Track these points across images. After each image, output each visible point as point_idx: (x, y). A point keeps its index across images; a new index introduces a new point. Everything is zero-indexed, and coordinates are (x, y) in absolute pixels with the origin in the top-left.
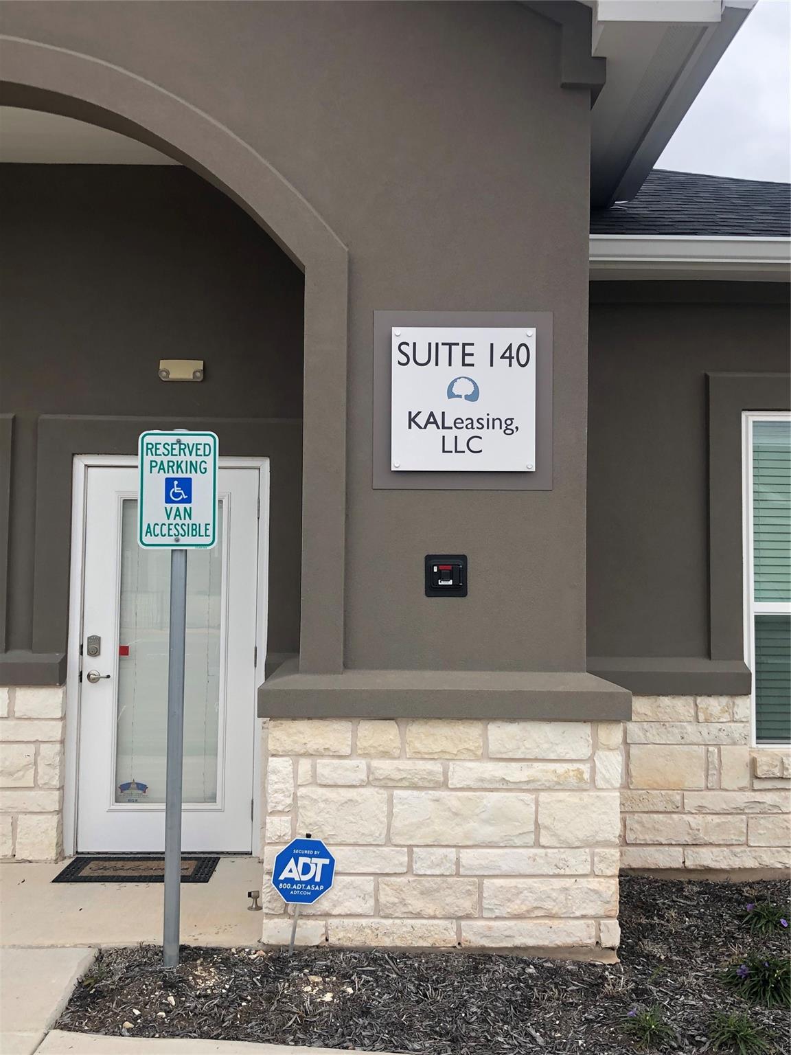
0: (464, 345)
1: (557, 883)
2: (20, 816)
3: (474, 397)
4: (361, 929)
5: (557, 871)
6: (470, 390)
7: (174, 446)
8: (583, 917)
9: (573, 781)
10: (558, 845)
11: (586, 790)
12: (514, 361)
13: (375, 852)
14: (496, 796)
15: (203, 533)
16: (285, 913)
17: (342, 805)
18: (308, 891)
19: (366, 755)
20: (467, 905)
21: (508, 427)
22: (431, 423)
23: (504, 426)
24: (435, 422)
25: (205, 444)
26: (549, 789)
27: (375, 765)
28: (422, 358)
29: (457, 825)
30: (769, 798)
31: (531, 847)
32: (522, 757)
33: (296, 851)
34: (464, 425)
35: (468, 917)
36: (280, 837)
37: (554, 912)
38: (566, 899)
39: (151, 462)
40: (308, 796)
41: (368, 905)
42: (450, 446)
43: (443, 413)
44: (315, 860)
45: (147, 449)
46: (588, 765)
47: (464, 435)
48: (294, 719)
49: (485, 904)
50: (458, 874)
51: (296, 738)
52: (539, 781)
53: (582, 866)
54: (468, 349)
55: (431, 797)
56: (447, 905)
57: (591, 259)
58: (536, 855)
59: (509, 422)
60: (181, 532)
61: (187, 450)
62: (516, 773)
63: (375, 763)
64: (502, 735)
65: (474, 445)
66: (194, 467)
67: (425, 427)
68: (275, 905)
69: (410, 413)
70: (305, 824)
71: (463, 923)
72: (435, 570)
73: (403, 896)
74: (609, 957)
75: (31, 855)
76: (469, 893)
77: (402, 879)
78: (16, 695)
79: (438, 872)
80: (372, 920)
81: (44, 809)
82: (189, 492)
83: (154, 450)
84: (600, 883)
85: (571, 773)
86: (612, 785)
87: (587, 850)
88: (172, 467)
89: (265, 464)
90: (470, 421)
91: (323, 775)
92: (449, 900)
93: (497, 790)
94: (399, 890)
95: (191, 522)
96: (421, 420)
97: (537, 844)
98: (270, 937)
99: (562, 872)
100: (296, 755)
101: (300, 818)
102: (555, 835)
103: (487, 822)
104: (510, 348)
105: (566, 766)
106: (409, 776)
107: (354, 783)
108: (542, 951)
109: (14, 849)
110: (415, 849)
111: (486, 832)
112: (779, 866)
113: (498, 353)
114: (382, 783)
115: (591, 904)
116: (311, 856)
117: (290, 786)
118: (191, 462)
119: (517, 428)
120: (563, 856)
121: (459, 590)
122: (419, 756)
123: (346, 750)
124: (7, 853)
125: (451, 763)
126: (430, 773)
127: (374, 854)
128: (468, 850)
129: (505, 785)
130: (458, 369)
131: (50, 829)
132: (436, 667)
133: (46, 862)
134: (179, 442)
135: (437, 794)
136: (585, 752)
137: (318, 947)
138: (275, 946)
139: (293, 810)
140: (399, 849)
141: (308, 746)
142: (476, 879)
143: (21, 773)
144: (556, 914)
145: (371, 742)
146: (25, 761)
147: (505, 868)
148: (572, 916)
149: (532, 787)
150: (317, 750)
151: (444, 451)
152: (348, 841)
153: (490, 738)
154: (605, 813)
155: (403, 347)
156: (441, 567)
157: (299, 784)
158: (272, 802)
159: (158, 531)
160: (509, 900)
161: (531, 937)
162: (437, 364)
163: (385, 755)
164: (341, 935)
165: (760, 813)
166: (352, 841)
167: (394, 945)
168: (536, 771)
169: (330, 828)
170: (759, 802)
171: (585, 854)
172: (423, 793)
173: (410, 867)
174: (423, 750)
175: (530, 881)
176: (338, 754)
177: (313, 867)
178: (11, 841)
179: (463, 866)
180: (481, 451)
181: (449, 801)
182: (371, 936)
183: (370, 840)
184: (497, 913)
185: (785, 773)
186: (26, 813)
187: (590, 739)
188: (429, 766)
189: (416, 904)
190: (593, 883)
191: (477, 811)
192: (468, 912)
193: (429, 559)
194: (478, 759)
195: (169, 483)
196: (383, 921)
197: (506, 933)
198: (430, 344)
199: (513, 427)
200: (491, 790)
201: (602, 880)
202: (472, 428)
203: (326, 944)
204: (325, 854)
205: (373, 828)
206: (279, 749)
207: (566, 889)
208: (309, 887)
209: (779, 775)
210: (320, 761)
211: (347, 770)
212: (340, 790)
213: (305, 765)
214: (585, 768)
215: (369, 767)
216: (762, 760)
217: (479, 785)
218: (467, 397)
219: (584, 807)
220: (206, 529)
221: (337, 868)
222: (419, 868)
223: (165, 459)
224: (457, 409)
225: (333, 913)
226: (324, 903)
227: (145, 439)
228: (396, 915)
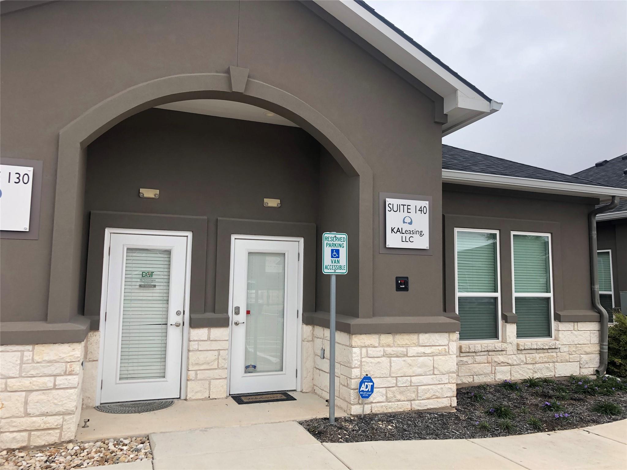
0: (408, 205)
1: (439, 386)
2: (212, 381)
3: (410, 223)
4: (382, 407)
5: (439, 382)
6: (410, 221)
7: (334, 238)
8: (447, 397)
9: (444, 352)
10: (440, 374)
11: (447, 355)
12: (422, 212)
13: (386, 380)
14: (422, 358)
15: (343, 269)
16: (359, 404)
17: (376, 364)
18: (367, 394)
19: (383, 346)
20: (413, 396)
21: (421, 234)
22: (398, 231)
23: (420, 233)
24: (399, 231)
25: (343, 238)
26: (437, 355)
27: (387, 350)
28: (395, 209)
29: (410, 369)
30: (465, 359)
31: (432, 375)
32: (429, 345)
33: (364, 381)
34: (408, 233)
35: (414, 400)
36: (356, 376)
37: (438, 396)
38: (442, 391)
39: (327, 243)
40: (366, 361)
41: (384, 398)
42: (404, 240)
43: (402, 228)
44: (369, 383)
45: (325, 239)
46: (447, 347)
47: (408, 236)
48: (361, 334)
49: (419, 395)
50: (411, 386)
51: (361, 341)
52: (434, 353)
53: (446, 380)
54: (409, 207)
55: (403, 360)
56: (408, 396)
57: (442, 177)
58: (433, 377)
59: (421, 232)
60: (336, 268)
61: (338, 240)
62: (428, 350)
63: (386, 349)
64: (424, 338)
65: (411, 239)
66: (340, 245)
67: (396, 233)
68: (355, 400)
69: (392, 228)
70: (365, 371)
71: (412, 402)
72: (399, 282)
73: (395, 394)
74: (453, 410)
75: (216, 396)
76: (414, 392)
77: (394, 388)
78: (211, 331)
79: (405, 386)
80: (385, 403)
81: (222, 377)
82: (338, 254)
83: (327, 239)
84: (451, 385)
85: (443, 350)
86: (454, 353)
87: (447, 375)
88: (333, 245)
89: (302, 240)
90: (410, 231)
91: (370, 354)
92: (408, 394)
93: (422, 356)
94: (393, 392)
95: (339, 265)
96: (395, 230)
97: (434, 374)
98: (354, 412)
99: (441, 383)
100: (361, 347)
101: (363, 369)
102: (439, 370)
103: (419, 367)
104: (421, 207)
105: (441, 347)
106: (396, 353)
107: (380, 356)
108: (435, 410)
109: (210, 394)
110: (398, 378)
111: (419, 371)
112: (467, 382)
113: (418, 209)
114: (388, 356)
115: (449, 393)
116: (368, 382)
117: (359, 358)
118: (339, 244)
119: (423, 234)
120: (441, 377)
121: (406, 289)
122: (399, 346)
123: (377, 345)
124: (206, 396)
125: (408, 348)
126: (402, 351)
127: (385, 380)
128: (413, 377)
129: (425, 355)
130: (406, 214)
131: (224, 385)
132: (399, 315)
133: (222, 398)
134: (335, 236)
135: (404, 359)
136: (446, 342)
137: (368, 414)
138: (356, 415)
139: (361, 366)
140: (393, 378)
141: (366, 344)
142: (416, 387)
143: (213, 363)
144: (439, 397)
145: (384, 341)
146: (214, 358)
147: (425, 382)
148: (443, 397)
149: (432, 355)
150: (368, 345)
151: (402, 241)
152: (378, 377)
153: (420, 339)
154: (452, 362)
155: (390, 205)
156: (401, 281)
157: (362, 357)
158: (354, 364)
159: (329, 268)
160: (426, 393)
161: (432, 405)
162: (400, 212)
163: (389, 346)
164: (376, 409)
165: (462, 364)
166: (379, 376)
167: (392, 411)
168: (434, 349)
169: (373, 372)
170: (462, 361)
171: (446, 376)
172: (400, 358)
173: (396, 384)
174: (400, 344)
175: (431, 386)
176: (374, 346)
177: (368, 386)
178: (208, 391)
179: (413, 383)
180: (413, 242)
181: (408, 360)
182: (385, 409)
183: (385, 376)
184: (423, 398)
185: (470, 350)
186: (214, 379)
187: (448, 338)
188: (402, 349)
189: (399, 397)
190: (449, 386)
191: (416, 364)
192: (414, 398)
193: (397, 278)
194: (416, 346)
195: (332, 250)
196: (388, 403)
197: (425, 404)
198: (397, 205)
199: (422, 234)
200: (420, 356)
201: (451, 384)
202: (410, 234)
203: (371, 413)
204: (372, 381)
205: (386, 371)
206: (356, 345)
207: (442, 388)
208: (367, 393)
209: (468, 351)
210: (369, 349)
211: (377, 352)
212: (375, 359)
213: (364, 350)
214: (447, 348)
215: (384, 350)
216: (463, 346)
217: (417, 355)
218: (409, 223)
219: (447, 361)
220: (344, 267)
221: (375, 386)
222: (400, 384)
223: (331, 242)
224: (406, 227)
225: (374, 402)
226: (371, 399)
227: (325, 235)
228: (393, 401)
